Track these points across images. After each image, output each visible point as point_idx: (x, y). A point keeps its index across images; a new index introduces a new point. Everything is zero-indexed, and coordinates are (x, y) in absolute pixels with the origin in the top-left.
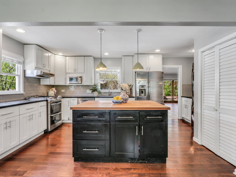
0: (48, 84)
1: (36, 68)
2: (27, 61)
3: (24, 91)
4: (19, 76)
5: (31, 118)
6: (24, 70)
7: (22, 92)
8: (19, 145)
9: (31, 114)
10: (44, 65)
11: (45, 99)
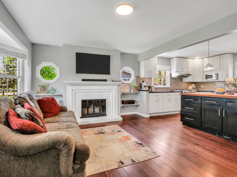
0: (188, 81)
1: (177, 72)
2: (172, 68)
3: (171, 86)
4: (168, 77)
5: (170, 100)
6: (171, 74)
7: (169, 87)
8: (162, 112)
9: (170, 98)
10: (183, 69)
11: (181, 91)
